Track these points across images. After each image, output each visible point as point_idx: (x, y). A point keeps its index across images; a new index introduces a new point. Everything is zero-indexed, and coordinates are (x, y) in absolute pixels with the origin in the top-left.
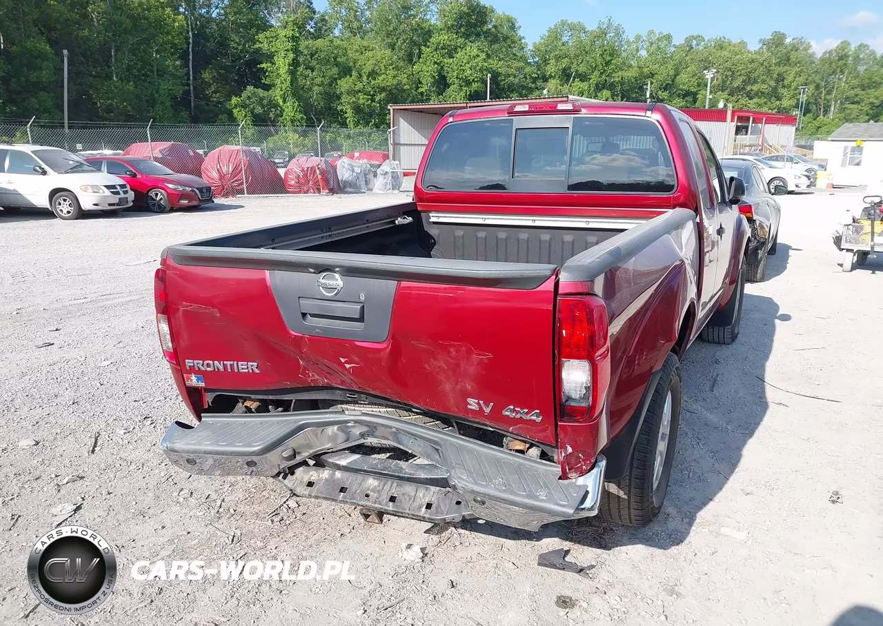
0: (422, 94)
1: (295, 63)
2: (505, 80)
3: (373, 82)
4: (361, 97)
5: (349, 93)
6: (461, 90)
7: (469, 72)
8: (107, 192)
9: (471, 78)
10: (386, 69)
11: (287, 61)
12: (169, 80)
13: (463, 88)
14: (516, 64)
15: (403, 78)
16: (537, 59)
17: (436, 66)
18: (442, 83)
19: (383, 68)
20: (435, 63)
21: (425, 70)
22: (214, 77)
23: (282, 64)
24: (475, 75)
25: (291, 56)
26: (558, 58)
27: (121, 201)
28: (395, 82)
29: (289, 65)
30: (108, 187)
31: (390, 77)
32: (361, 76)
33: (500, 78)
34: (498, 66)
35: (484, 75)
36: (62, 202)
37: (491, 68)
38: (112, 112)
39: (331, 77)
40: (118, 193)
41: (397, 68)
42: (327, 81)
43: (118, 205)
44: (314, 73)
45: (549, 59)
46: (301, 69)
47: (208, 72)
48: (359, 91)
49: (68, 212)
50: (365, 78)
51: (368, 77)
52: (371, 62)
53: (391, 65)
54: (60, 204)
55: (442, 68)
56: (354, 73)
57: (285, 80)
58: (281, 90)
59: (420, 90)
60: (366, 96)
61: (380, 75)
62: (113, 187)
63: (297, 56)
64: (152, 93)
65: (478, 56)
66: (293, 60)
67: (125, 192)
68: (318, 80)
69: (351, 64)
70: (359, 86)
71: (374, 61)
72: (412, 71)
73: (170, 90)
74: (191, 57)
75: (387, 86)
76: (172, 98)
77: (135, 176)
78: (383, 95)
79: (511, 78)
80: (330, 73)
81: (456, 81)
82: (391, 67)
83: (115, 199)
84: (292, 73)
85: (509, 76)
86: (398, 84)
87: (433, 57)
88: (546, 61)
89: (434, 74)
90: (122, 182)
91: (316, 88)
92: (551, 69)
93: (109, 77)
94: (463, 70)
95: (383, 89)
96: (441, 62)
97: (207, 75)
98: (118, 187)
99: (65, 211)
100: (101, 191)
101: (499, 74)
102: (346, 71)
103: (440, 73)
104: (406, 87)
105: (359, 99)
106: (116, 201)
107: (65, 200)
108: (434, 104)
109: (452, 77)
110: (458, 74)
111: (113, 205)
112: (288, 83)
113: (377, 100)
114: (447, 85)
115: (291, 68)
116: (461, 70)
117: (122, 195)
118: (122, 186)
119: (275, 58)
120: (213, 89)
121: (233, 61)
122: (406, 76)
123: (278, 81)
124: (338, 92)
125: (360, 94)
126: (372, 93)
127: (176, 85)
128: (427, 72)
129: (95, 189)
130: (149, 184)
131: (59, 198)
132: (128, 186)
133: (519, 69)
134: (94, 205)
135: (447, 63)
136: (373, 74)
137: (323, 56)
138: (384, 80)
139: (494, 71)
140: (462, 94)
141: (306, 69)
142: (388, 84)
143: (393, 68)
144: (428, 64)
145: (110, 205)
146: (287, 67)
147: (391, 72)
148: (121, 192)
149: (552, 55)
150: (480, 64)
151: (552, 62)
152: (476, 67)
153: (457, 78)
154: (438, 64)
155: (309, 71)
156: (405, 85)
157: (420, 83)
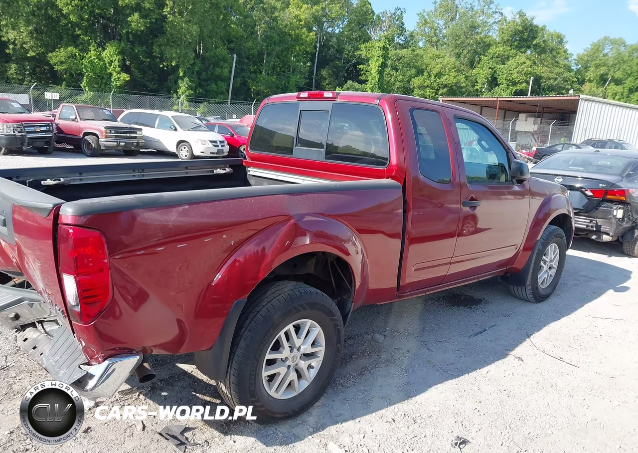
0: (477, 90)
1: (384, 66)
2: (545, 82)
3: (438, 80)
4: (428, 91)
5: (420, 87)
6: (508, 88)
7: (516, 75)
8: (210, 145)
9: (517, 80)
10: (450, 71)
11: (378, 64)
12: (297, 75)
13: (510, 87)
14: (557, 70)
15: (462, 78)
16: (580, 66)
17: (490, 70)
18: (493, 82)
19: (447, 70)
20: (490, 68)
21: (482, 73)
22: (330, 73)
23: (374, 66)
24: (521, 77)
25: (381, 60)
26: (597, 66)
27: (219, 152)
28: (455, 81)
29: (379, 67)
30: (211, 142)
31: (451, 77)
32: (430, 76)
33: (542, 81)
34: (541, 71)
35: (527, 78)
36: (183, 149)
37: (536, 73)
38: (260, 95)
39: (410, 76)
40: (217, 146)
41: (458, 71)
42: (406, 79)
43: (217, 154)
44: (397, 73)
45: (590, 67)
46: (387, 70)
47: (326, 71)
48: (427, 86)
49: (186, 156)
50: (433, 77)
51: (435, 77)
52: (438, 66)
53: (454, 68)
54: (182, 150)
55: (495, 72)
56: (425, 74)
57: (375, 77)
58: (371, 84)
59: (476, 88)
60: (431, 90)
61: (444, 75)
62: (215, 142)
63: (386, 60)
64: (285, 84)
65: (525, 63)
66: (382, 63)
67: (222, 146)
68: (400, 78)
69: (424, 67)
70: (428, 82)
71: (441, 66)
72: (472, 73)
73: (297, 82)
74: (316, 61)
75: (449, 84)
76: (297, 87)
77: (233, 135)
78: (445, 90)
79: (552, 81)
80: (409, 73)
81: (504, 82)
82: (453, 70)
83: (215, 150)
84: (381, 73)
85: (550, 79)
86: (457, 83)
87: (489, 63)
88: (586, 68)
89: (488, 76)
90: (222, 139)
91: (398, 83)
92: (590, 75)
93: (261, 72)
94: (512, 74)
95: (445, 86)
96: (495, 67)
97: (324, 73)
98: (218, 142)
99: (184, 155)
100: (207, 144)
101: (541, 78)
102: (420, 72)
103: (493, 76)
104: (464, 85)
105: (426, 92)
106: (216, 151)
107: (185, 148)
108: (485, 98)
109: (501, 79)
110: (507, 76)
111: (214, 153)
112: (377, 79)
113: (439, 93)
114: (497, 85)
115: (380, 69)
116: (509, 73)
117: (220, 148)
118: (221, 142)
119: (370, 62)
120: (327, 83)
121: (344, 63)
122: (464, 76)
123: (370, 78)
124: (412, 87)
125: (427, 88)
126: (436, 88)
127: (301, 78)
128: (483, 74)
129: (203, 142)
130: (241, 142)
131: (181, 146)
132: (226, 142)
133: (559, 74)
134: (201, 152)
135: (499, 69)
136: (439, 75)
137: (405, 61)
138: (447, 79)
139: (538, 75)
140: (509, 91)
141: (392, 70)
142: (449, 82)
143: (455, 71)
144: (484, 69)
145: (211, 153)
146: (377, 68)
147: (453, 74)
148: (220, 146)
149: (593, 63)
150: (525, 70)
151: (592, 69)
152: (521, 72)
153: (506, 79)
154: (492, 69)
155: (394, 72)
156: (462, 83)
157: (477, 82)
